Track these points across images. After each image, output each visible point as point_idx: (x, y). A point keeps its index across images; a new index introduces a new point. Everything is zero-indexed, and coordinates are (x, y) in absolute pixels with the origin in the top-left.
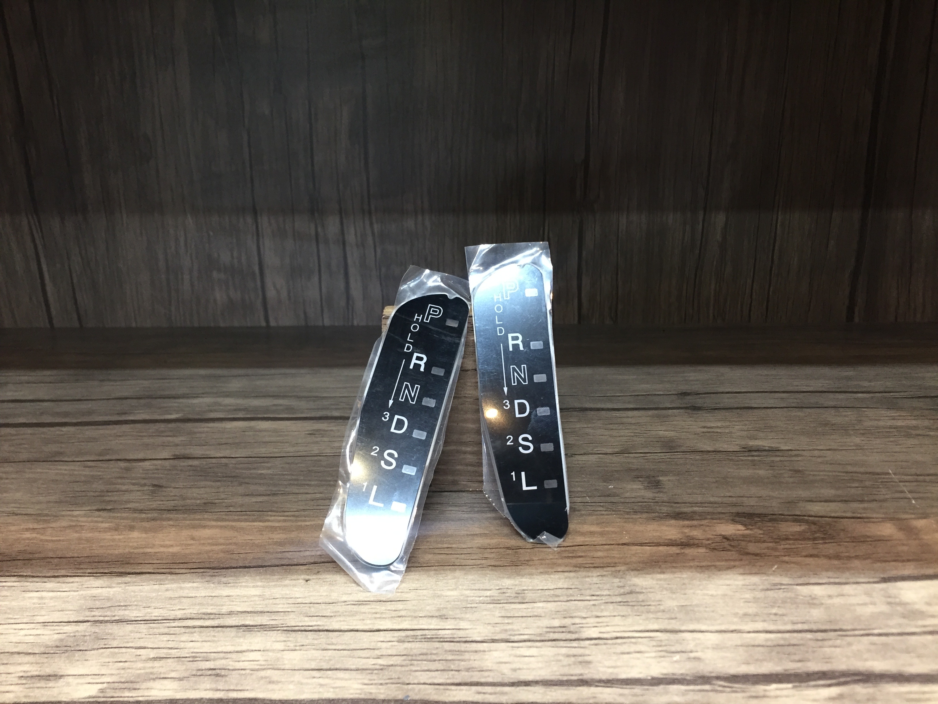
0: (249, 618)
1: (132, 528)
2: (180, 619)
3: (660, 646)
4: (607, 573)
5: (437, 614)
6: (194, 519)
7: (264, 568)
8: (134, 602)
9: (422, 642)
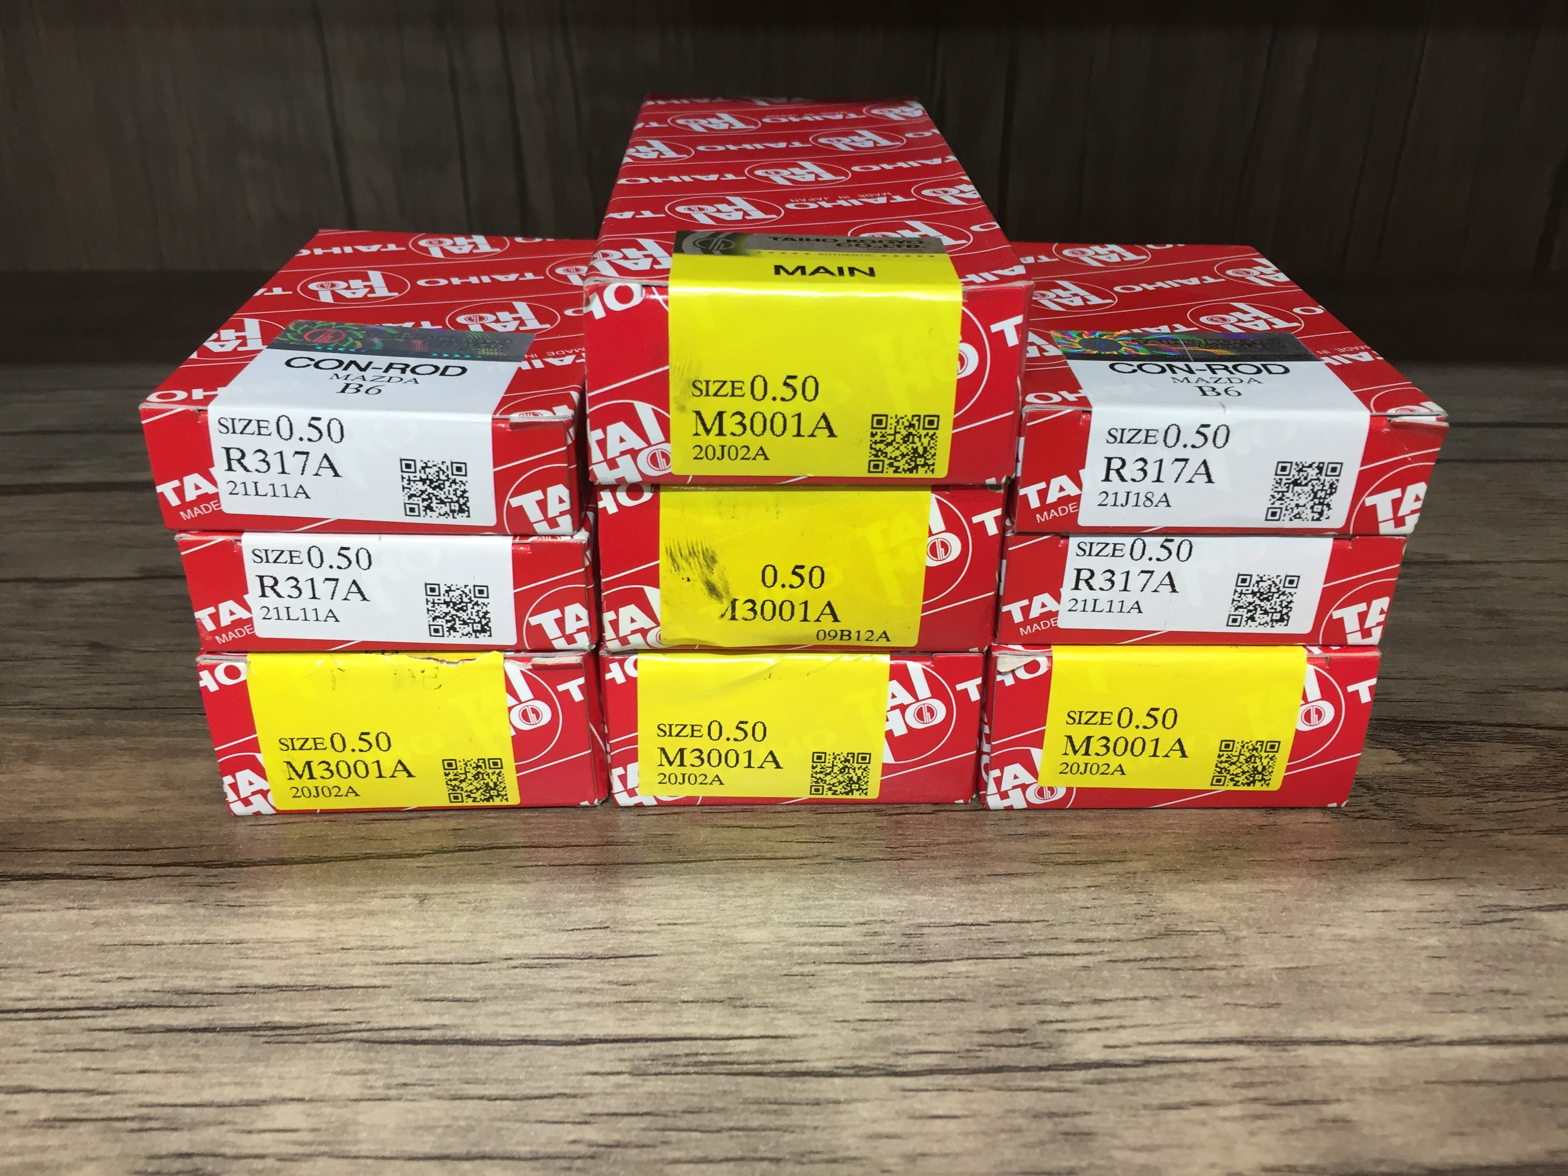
0: (282, 1004)
1: (31, 755)
2: (119, 1008)
3: (1251, 1085)
4: (1109, 878)
5: (723, 995)
6: (175, 733)
7: (325, 865)
8: (17, 957)
9: (688, 1073)
